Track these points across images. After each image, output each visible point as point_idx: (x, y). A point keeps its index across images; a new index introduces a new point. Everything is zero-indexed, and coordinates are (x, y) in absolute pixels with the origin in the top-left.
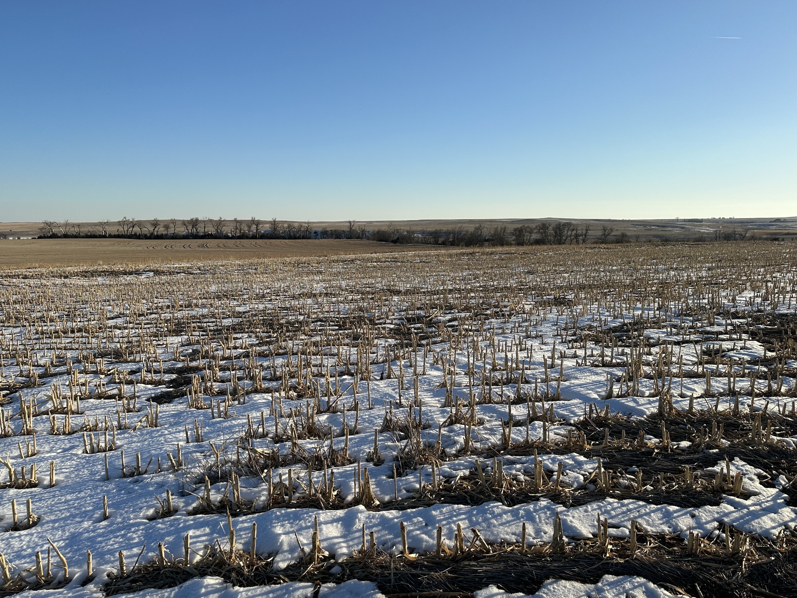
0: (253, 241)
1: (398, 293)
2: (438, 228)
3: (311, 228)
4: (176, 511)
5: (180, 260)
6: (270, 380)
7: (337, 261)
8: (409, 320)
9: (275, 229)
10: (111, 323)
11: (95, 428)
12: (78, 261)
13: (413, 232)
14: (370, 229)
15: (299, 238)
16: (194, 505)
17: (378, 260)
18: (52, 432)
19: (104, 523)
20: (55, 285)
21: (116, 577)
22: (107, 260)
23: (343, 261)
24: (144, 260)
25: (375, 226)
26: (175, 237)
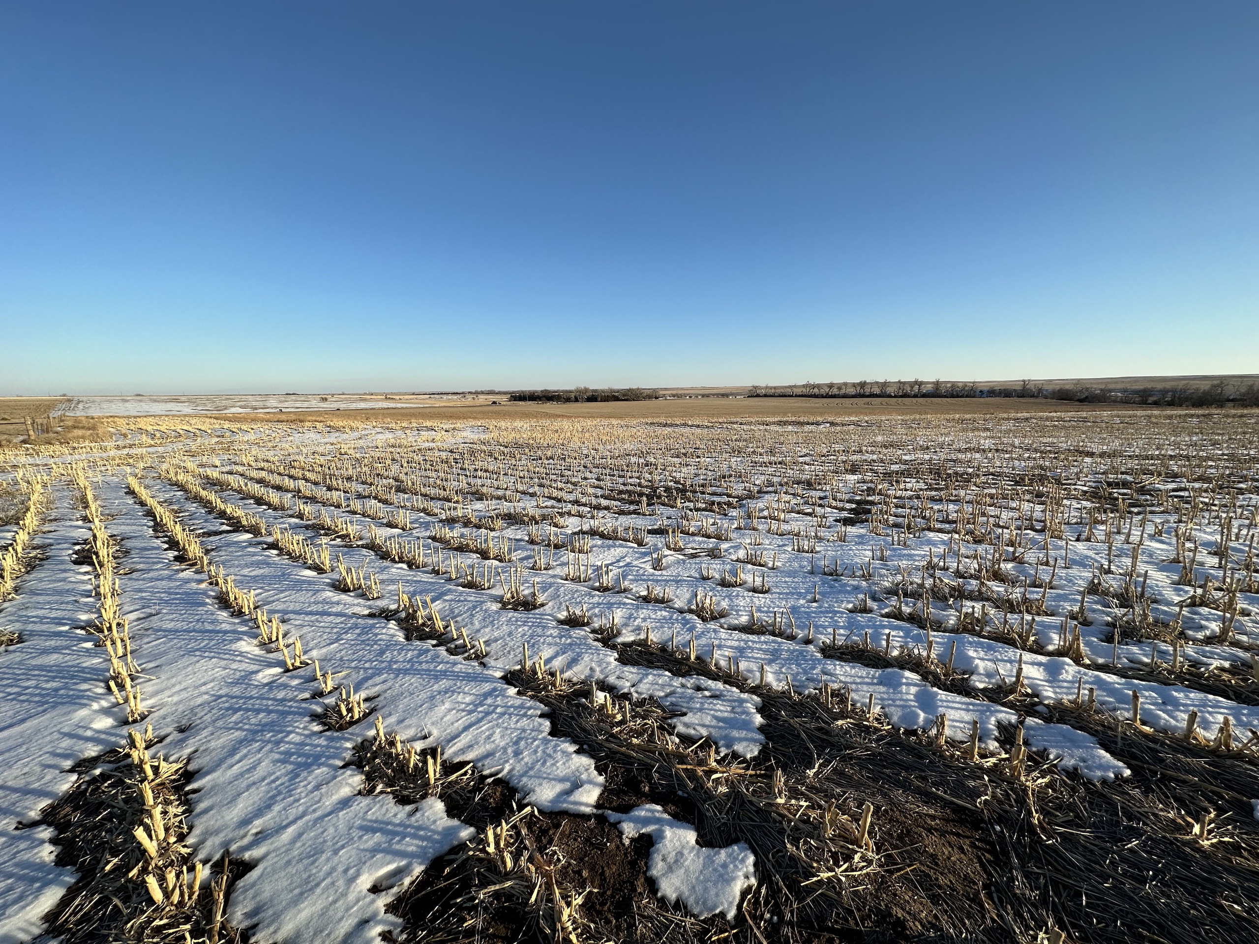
0: (914, 400)
1: (1091, 454)
2: (1149, 386)
3: (977, 388)
4: (870, 611)
5: (850, 415)
6: (942, 522)
7: (1008, 419)
8: (1109, 484)
9: (937, 389)
10: (801, 460)
11: (798, 535)
12: (774, 414)
13: (1110, 391)
14: (1050, 388)
15: (962, 397)
16: (886, 610)
17: (1060, 419)
18: (769, 531)
19: (815, 604)
20: (760, 430)
21: (829, 646)
22: (794, 415)
23: (1014, 420)
24: (822, 414)
25: (1056, 384)
26: (845, 396)
